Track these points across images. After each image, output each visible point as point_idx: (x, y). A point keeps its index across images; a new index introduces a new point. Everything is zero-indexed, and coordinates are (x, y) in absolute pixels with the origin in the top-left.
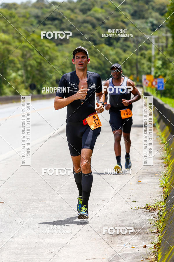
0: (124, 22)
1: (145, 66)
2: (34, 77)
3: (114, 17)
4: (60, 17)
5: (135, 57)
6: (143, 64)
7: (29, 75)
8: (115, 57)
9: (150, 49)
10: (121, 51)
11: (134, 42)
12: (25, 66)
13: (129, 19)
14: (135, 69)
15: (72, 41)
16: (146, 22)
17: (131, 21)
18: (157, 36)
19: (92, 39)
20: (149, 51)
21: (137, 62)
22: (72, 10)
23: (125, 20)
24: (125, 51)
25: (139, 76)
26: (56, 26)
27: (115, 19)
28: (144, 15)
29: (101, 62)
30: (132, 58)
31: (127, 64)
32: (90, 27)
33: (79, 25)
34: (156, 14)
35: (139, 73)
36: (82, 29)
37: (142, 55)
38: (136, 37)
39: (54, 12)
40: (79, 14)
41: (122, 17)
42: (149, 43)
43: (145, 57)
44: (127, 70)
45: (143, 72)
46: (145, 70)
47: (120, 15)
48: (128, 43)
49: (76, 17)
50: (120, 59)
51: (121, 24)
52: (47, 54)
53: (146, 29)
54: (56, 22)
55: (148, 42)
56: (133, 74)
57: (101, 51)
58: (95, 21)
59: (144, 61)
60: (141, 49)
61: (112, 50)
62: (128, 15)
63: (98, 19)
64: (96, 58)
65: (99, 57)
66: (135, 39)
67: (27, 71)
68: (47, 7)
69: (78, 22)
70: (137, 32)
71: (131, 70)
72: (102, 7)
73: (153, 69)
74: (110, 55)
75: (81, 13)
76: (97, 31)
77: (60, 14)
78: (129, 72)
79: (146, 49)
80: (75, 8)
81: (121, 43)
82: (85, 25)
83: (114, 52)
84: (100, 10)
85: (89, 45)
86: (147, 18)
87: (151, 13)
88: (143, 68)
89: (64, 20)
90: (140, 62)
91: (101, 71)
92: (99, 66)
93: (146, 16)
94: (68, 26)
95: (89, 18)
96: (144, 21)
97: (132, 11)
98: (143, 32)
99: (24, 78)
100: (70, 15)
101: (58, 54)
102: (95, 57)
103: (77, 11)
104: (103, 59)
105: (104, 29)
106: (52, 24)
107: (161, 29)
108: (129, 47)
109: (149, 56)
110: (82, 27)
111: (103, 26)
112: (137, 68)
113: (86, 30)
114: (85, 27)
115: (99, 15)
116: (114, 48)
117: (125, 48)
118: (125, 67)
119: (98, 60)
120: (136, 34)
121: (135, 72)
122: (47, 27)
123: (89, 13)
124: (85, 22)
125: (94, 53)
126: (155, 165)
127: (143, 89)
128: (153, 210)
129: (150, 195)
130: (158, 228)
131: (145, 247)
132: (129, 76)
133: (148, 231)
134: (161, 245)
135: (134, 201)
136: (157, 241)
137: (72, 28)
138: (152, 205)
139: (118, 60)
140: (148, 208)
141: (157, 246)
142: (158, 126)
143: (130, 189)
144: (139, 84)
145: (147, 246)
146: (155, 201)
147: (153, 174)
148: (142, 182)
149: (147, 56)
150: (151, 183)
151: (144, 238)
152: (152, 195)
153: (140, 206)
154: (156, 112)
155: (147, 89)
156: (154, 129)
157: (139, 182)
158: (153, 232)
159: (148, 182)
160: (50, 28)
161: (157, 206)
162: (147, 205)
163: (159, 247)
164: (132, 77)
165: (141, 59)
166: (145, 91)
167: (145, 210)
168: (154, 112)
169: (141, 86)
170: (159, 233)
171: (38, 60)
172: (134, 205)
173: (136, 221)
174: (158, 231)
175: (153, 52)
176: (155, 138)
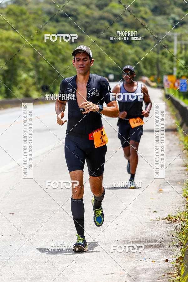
0: (143, 19)
1: (167, 66)
2: (46, 78)
3: (134, 12)
4: (74, 13)
5: (156, 56)
6: (165, 64)
7: (41, 76)
8: (133, 56)
9: (172, 47)
10: (140, 50)
11: (154, 39)
12: (37, 67)
13: (149, 15)
14: (155, 69)
15: (88, 39)
16: (168, 19)
17: (153, 17)
18: (179, 33)
19: (109, 37)
20: (171, 50)
21: (158, 61)
22: (88, 6)
23: (145, 16)
24: (144, 50)
25: (160, 77)
26: (70, 23)
28: (165, 11)
29: (119, 62)
30: (153, 57)
31: (147, 64)
32: (107, 24)
33: (95, 22)
34: (178, 10)
35: (160, 73)
36: (98, 26)
37: (163, 54)
38: (157, 34)
39: (67, 7)
40: (95, 10)
41: (142, 14)
42: (171, 40)
43: (166, 57)
44: (147, 70)
45: (165, 72)
46: (166, 70)
47: (140, 11)
48: (148, 41)
49: (92, 13)
50: (140, 58)
51: (139, 20)
52: (60, 53)
53: (168, 25)
54: (71, 19)
56: (153, 75)
57: (119, 49)
58: (112, 17)
59: (166, 61)
60: (162, 47)
61: (131, 49)
62: (149, 11)
63: (116, 16)
64: (114, 58)
65: (117, 56)
66: (156, 36)
67: (38, 72)
68: (60, 3)
69: (94, 19)
70: (157, 29)
71: (152, 70)
72: (120, 3)
73: (175, 69)
74: (129, 54)
75: (97, 9)
76: (115, 28)
77: (75, 10)
78: (149, 72)
79: (168, 47)
80: (91, 4)
82: (102, 21)
83: (133, 51)
84: (117, 6)
85: (106, 43)
86: (169, 14)
87: (173, 9)
88: (165, 68)
89: (79, 17)
90: (161, 62)
91: (119, 72)
93: (168, 11)
94: (84, 23)
95: (106, 15)
96: (165, 17)
97: (152, 7)
98: (164, 29)
99: (35, 80)
100: (85, 11)
102: (112, 56)
103: (93, 6)
104: (121, 58)
105: (123, 26)
106: (65, 21)
107: (184, 26)
108: (149, 45)
109: (171, 55)
110: (99, 25)
111: (122, 22)
112: (158, 68)
113: (103, 27)
114: (102, 24)
115: (117, 11)
116: (133, 47)
117: (145, 46)
118: (145, 67)
119: (116, 60)
120: (157, 31)
121: (156, 72)
122: (60, 24)
123: (106, 9)
124: (102, 18)
125: (111, 52)
126: (177, 172)
127: (165, 91)
128: (175, 221)
129: (172, 205)
130: (181, 240)
131: (167, 261)
132: (149, 76)
133: (169, 243)
134: (184, 258)
135: (154, 212)
136: (179, 254)
137: (87, 25)
138: (174, 215)
139: (137, 59)
140: (170, 219)
141: (180, 260)
142: (181, 131)
143: (151, 199)
144: (160, 85)
145: (168, 260)
146: (178, 212)
147: (176, 183)
148: (163, 191)
149: (169, 56)
150: (173, 192)
151: (166, 251)
152: (174, 205)
153: (161, 217)
154: (179, 116)
155: (168, 91)
156: (177, 134)
157: (160, 191)
158: (175, 244)
159: (170, 191)
160: (63, 25)
161: (179, 217)
162: (169, 215)
163: (182, 261)
164: (152, 78)
165: (162, 58)
166: (167, 93)
167: (166, 221)
168: (176, 116)
169: (163, 88)
170: (182, 246)
171: (51, 60)
172: (155, 216)
173: (157, 233)
174: (181, 244)
175: (175, 51)
176: (177, 143)
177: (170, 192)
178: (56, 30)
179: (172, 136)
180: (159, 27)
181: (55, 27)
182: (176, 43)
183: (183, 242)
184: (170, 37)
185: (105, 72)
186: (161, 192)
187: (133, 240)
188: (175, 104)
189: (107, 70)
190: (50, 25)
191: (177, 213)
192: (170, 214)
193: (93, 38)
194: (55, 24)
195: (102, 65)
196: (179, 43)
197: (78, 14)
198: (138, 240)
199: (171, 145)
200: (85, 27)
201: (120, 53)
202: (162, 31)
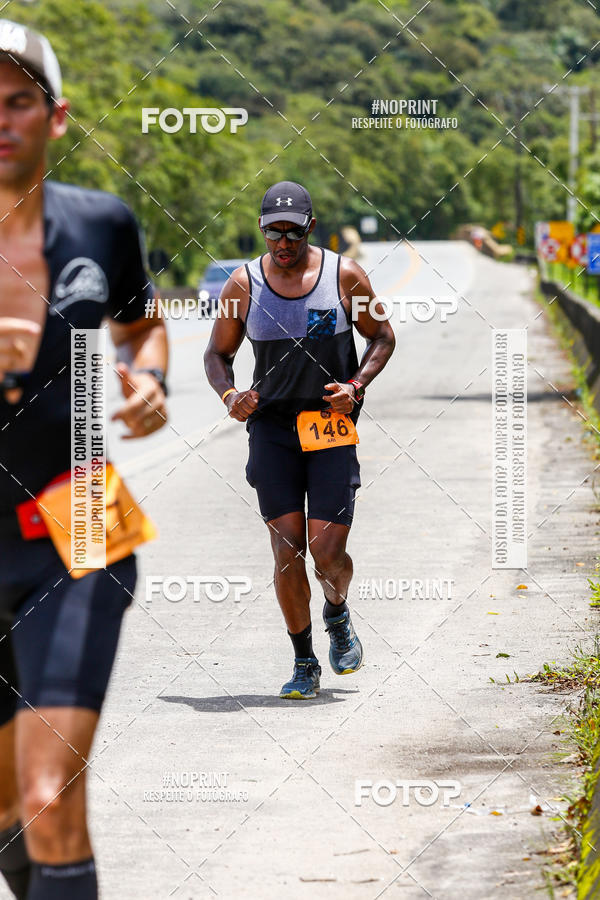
0: (473, 40)
1: (546, 190)
2: (161, 228)
3: (439, 21)
4: (253, 23)
5: (512, 160)
6: (539, 184)
8: (441, 159)
9: (564, 132)
10: (462, 140)
11: (507, 108)
12: (132, 192)
13: (492, 30)
14: (510, 200)
15: (295, 104)
16: (551, 42)
17: (502, 35)
18: (586, 89)
19: (362, 98)
20: (559, 141)
21: (519, 176)
23: (476, 32)
24: (476, 139)
25: (524, 226)
26: (238, 51)
27: (441, 29)
28: (542, 16)
29: (395, 179)
30: (503, 164)
31: (483, 184)
32: (356, 56)
33: (318, 50)
34: (582, 14)
35: (525, 215)
36: (329, 64)
37: (535, 152)
38: (516, 90)
39: (231, 4)
40: (317, 13)
41: (469, 24)
42: (561, 112)
43: (546, 161)
44: (484, 203)
45: (540, 210)
46: (545, 206)
47: (462, 16)
48: (489, 113)
49: (309, 23)
50: (461, 168)
51: (463, 46)
53: (551, 62)
54: (241, 39)
55: (557, 108)
56: (504, 219)
58: (372, 36)
59: (545, 175)
60: (532, 133)
61: (433, 136)
62: (489, 16)
63: (385, 31)
64: (379, 165)
65: (387, 160)
66: (511, 97)
67: (137, 208)
69: (317, 40)
70: (517, 73)
71: (498, 204)
73: (572, 203)
74: (425, 154)
75: (326, 9)
76: (382, 69)
77: (256, 12)
78: (489, 212)
79: (551, 132)
81: (464, 113)
82: (340, 49)
83: (440, 142)
86: (553, 28)
87: (566, 9)
88: (541, 199)
89: (267, 34)
90: (527, 177)
91: (394, 209)
92: (388, 191)
93: (550, 18)
94: (281, 53)
95: (353, 27)
96: (542, 35)
97: (501, 4)
98: (540, 74)
100: (287, 15)
101: (247, 149)
102: (373, 159)
103: (312, 1)
104: (401, 167)
105: (407, 64)
106: (223, 47)
108: (490, 125)
109: (561, 156)
110: (330, 58)
111: (403, 52)
112: (518, 197)
113: (343, 66)
114: (341, 57)
115: (386, 17)
117: (476, 127)
118: (477, 195)
119: (384, 170)
120: (516, 81)
121: (511, 212)
122: (207, 55)
123: (353, 8)
124: (340, 38)
125: (369, 146)
126: (575, 531)
127: (539, 270)
128: (567, 684)
129: (557, 634)
130: (584, 746)
131: (538, 811)
132: (489, 225)
133: (547, 757)
134: (593, 805)
135: (501, 655)
136: (577, 792)
137: (294, 59)
138: (562, 667)
139: (451, 169)
140: (550, 680)
141: (580, 809)
142: (587, 398)
143: (489, 614)
144: (525, 252)
145: (544, 808)
146: (574, 656)
147: (569, 563)
148: (529, 590)
149: (553, 159)
150: (561, 592)
151: (535, 781)
152: (563, 634)
153: (521, 673)
154: (584, 351)
155: (551, 271)
156: (576, 408)
157: (520, 590)
158: (566, 760)
159: (551, 589)
160: (217, 61)
161: (579, 673)
162: (546, 667)
163: (585, 811)
164: (499, 230)
165: (530, 166)
166: (546, 277)
167: (538, 686)
168: (575, 351)
169: (533, 261)
170: (587, 764)
171: (177, 170)
172: (501, 670)
173: (509, 724)
174: (584, 759)
175: (574, 145)
176: (576, 438)
177: (553, 592)
178: (193, 77)
179: (559, 413)
180: (521, 68)
181: (191, 65)
182: (575, 120)
183: (589, 752)
184: (557, 101)
185: (349, 210)
186: (522, 593)
187: (433, 744)
188: (573, 314)
189: (356, 204)
190: (176, 60)
191: (573, 659)
192: (551, 665)
193: (310, 101)
194: (191, 54)
195: (339, 188)
196: (586, 118)
197: (266, 24)
198: (446, 745)
199: (555, 444)
200: (288, 68)
201: (398, 149)
202: (531, 79)
